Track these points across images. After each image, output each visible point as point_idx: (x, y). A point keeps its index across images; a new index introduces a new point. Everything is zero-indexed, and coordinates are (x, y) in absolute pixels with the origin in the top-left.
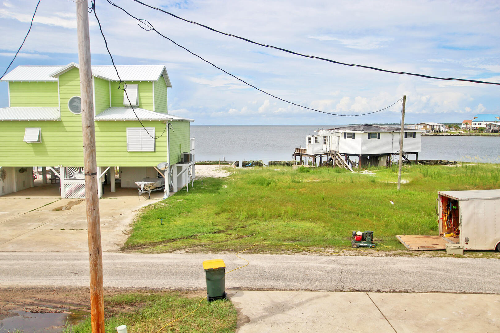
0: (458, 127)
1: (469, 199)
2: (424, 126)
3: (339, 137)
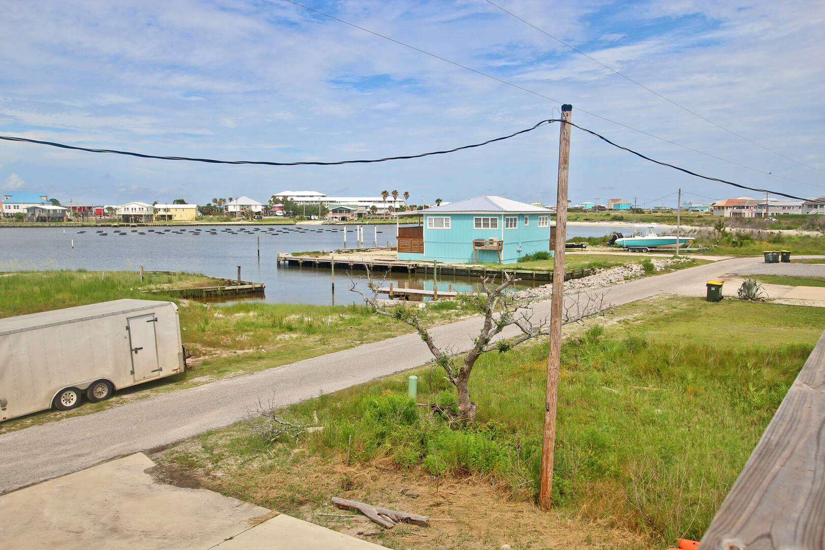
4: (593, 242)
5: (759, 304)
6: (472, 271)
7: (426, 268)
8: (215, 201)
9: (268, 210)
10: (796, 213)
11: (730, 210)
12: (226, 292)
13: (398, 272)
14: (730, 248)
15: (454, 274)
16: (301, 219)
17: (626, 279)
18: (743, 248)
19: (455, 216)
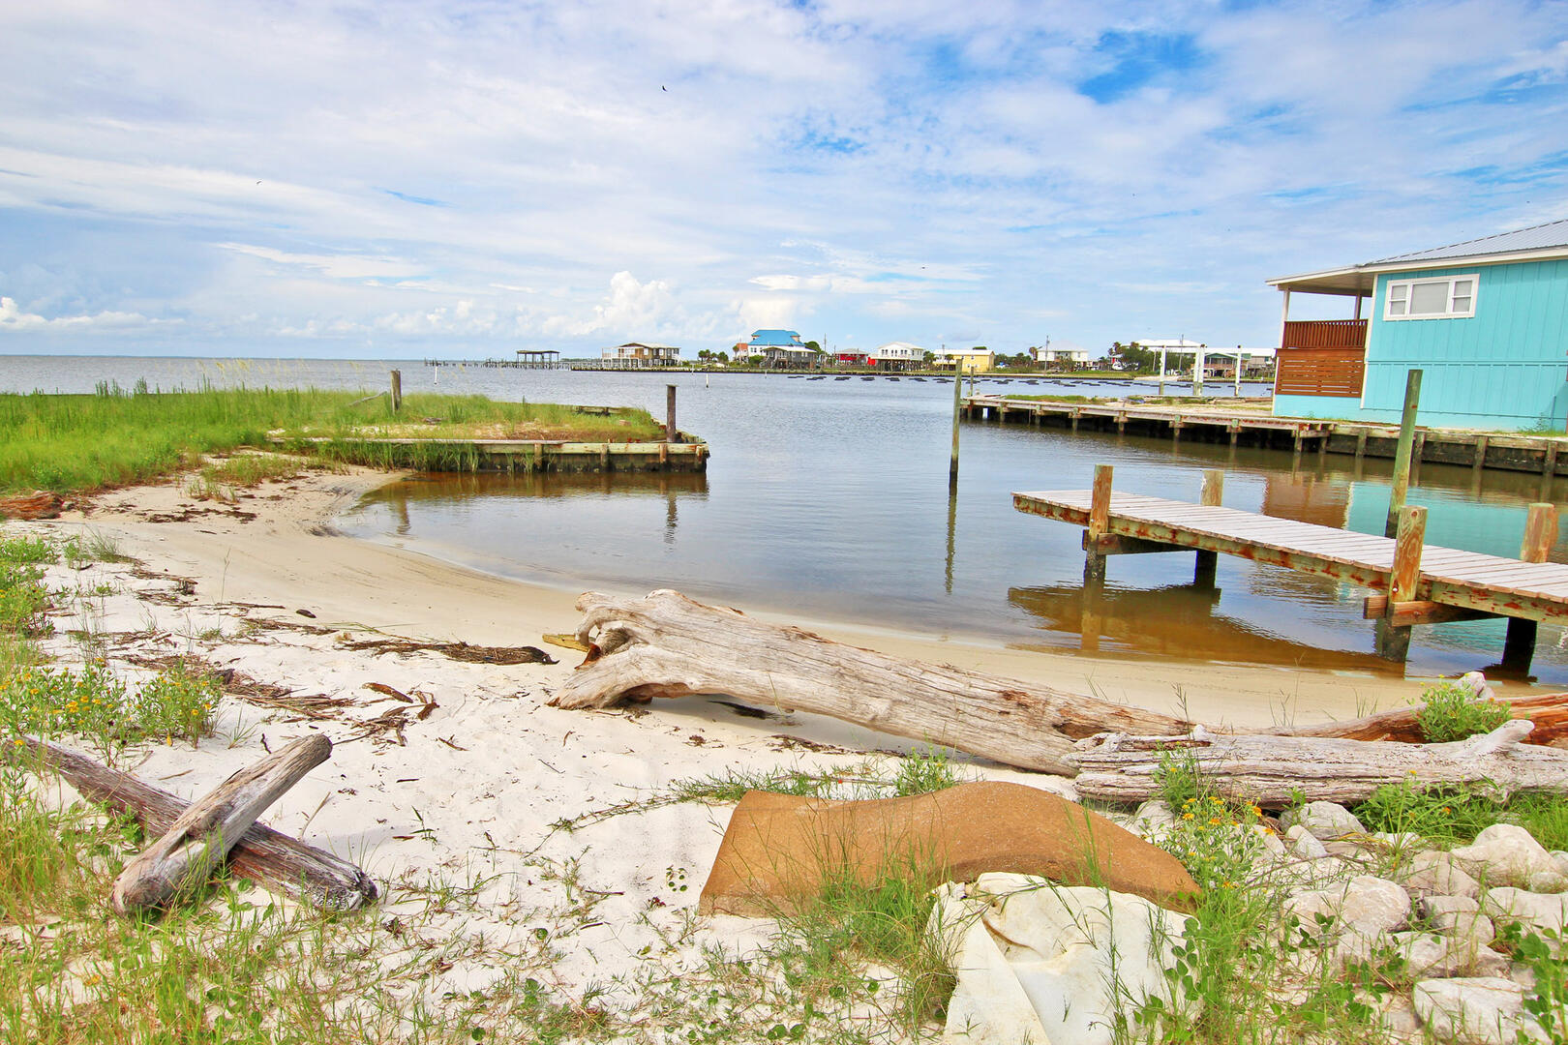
2: (636, 351)
7: (1363, 438)
12: (570, 460)
13: (1263, 447)
15: (1479, 463)
19: (1497, 271)
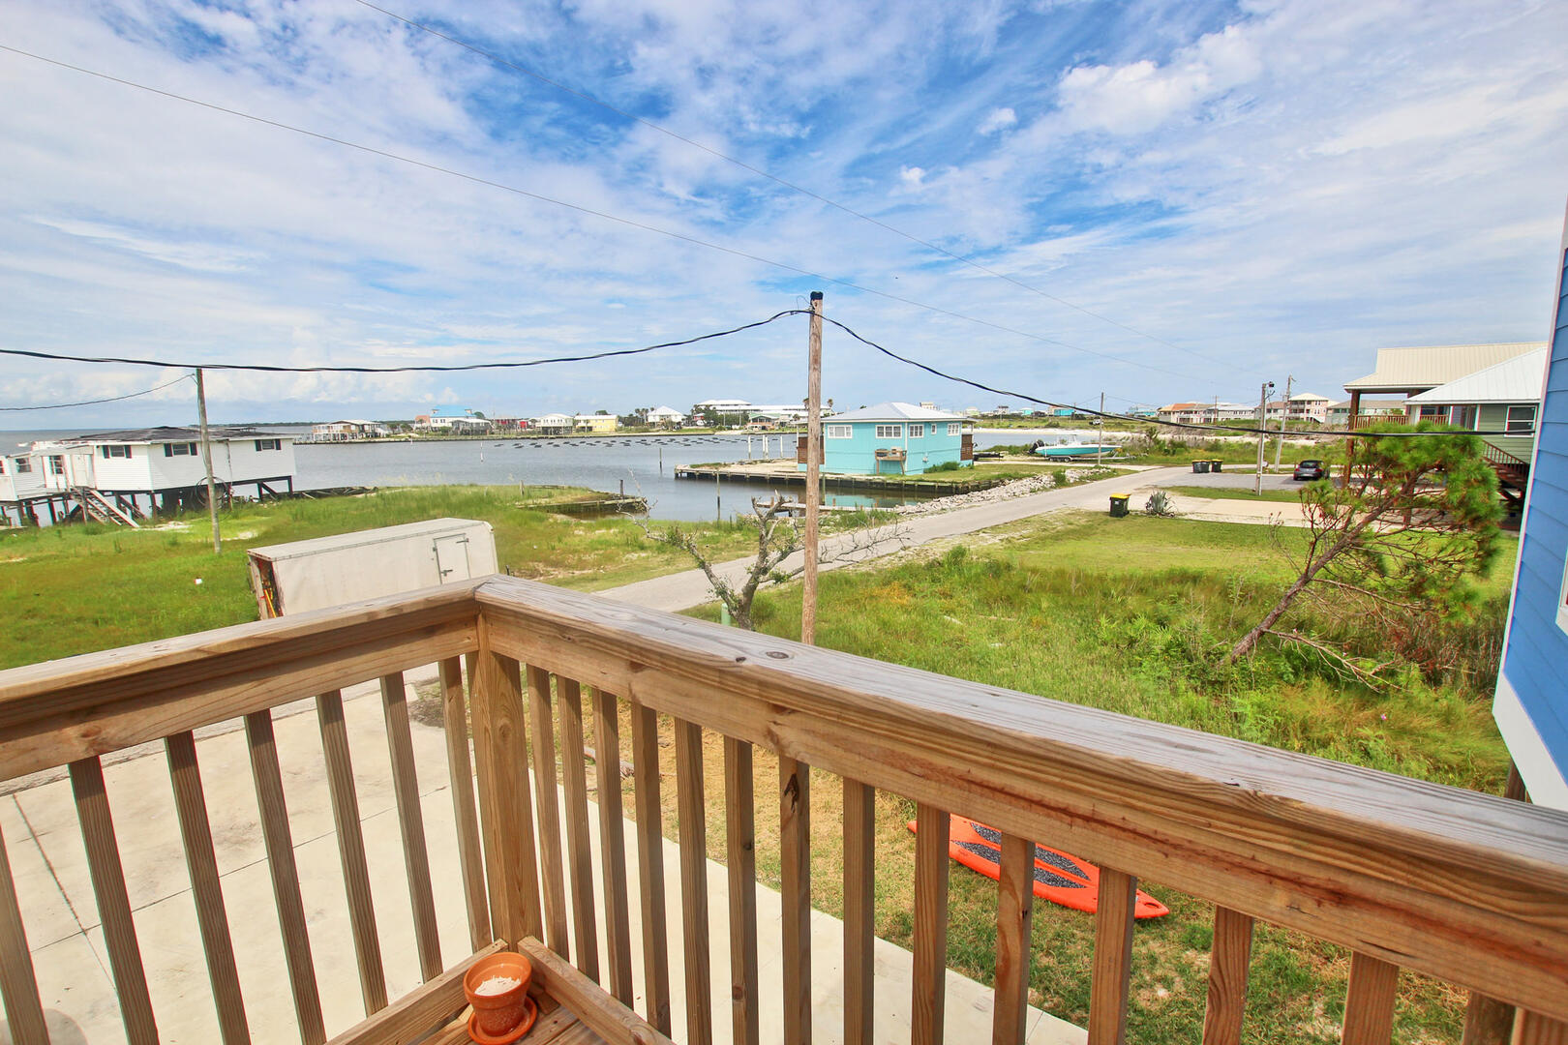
0: (409, 427)
1: (290, 557)
2: (344, 427)
3: (92, 455)
4: (1013, 451)
5: (1167, 520)
6: (871, 483)
8: (637, 411)
9: (690, 420)
10: (1248, 418)
11: (1176, 415)
12: (607, 507)
14: (1161, 457)
16: (721, 429)
17: (1032, 491)
18: (1176, 457)
19: (856, 424)
